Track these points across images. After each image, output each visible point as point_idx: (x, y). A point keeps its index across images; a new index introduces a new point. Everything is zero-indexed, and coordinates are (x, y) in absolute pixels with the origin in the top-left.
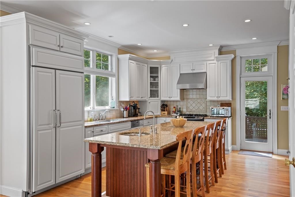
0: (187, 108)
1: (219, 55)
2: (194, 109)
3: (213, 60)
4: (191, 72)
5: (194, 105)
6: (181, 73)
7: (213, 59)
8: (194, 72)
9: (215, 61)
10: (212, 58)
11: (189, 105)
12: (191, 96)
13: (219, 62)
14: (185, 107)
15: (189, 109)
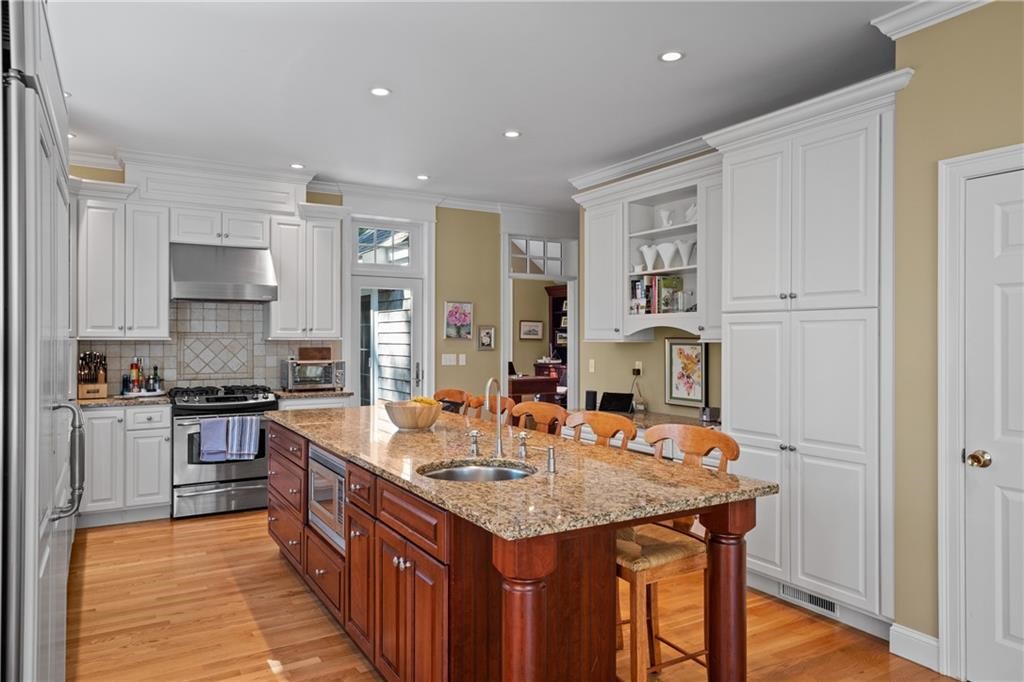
0: (180, 366)
1: (307, 201)
2: (207, 370)
3: (292, 214)
4: (217, 242)
5: (207, 356)
6: (176, 239)
7: (293, 210)
8: (226, 242)
9: (296, 219)
10: (290, 207)
11: (188, 356)
12: (196, 326)
13: (310, 224)
14: (171, 363)
15: (188, 370)
